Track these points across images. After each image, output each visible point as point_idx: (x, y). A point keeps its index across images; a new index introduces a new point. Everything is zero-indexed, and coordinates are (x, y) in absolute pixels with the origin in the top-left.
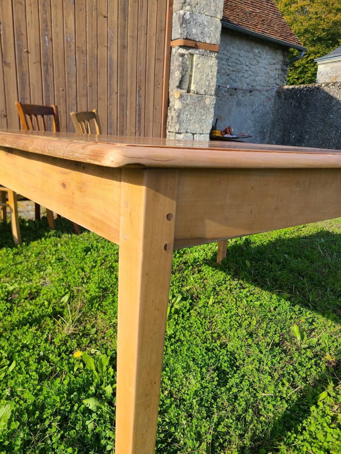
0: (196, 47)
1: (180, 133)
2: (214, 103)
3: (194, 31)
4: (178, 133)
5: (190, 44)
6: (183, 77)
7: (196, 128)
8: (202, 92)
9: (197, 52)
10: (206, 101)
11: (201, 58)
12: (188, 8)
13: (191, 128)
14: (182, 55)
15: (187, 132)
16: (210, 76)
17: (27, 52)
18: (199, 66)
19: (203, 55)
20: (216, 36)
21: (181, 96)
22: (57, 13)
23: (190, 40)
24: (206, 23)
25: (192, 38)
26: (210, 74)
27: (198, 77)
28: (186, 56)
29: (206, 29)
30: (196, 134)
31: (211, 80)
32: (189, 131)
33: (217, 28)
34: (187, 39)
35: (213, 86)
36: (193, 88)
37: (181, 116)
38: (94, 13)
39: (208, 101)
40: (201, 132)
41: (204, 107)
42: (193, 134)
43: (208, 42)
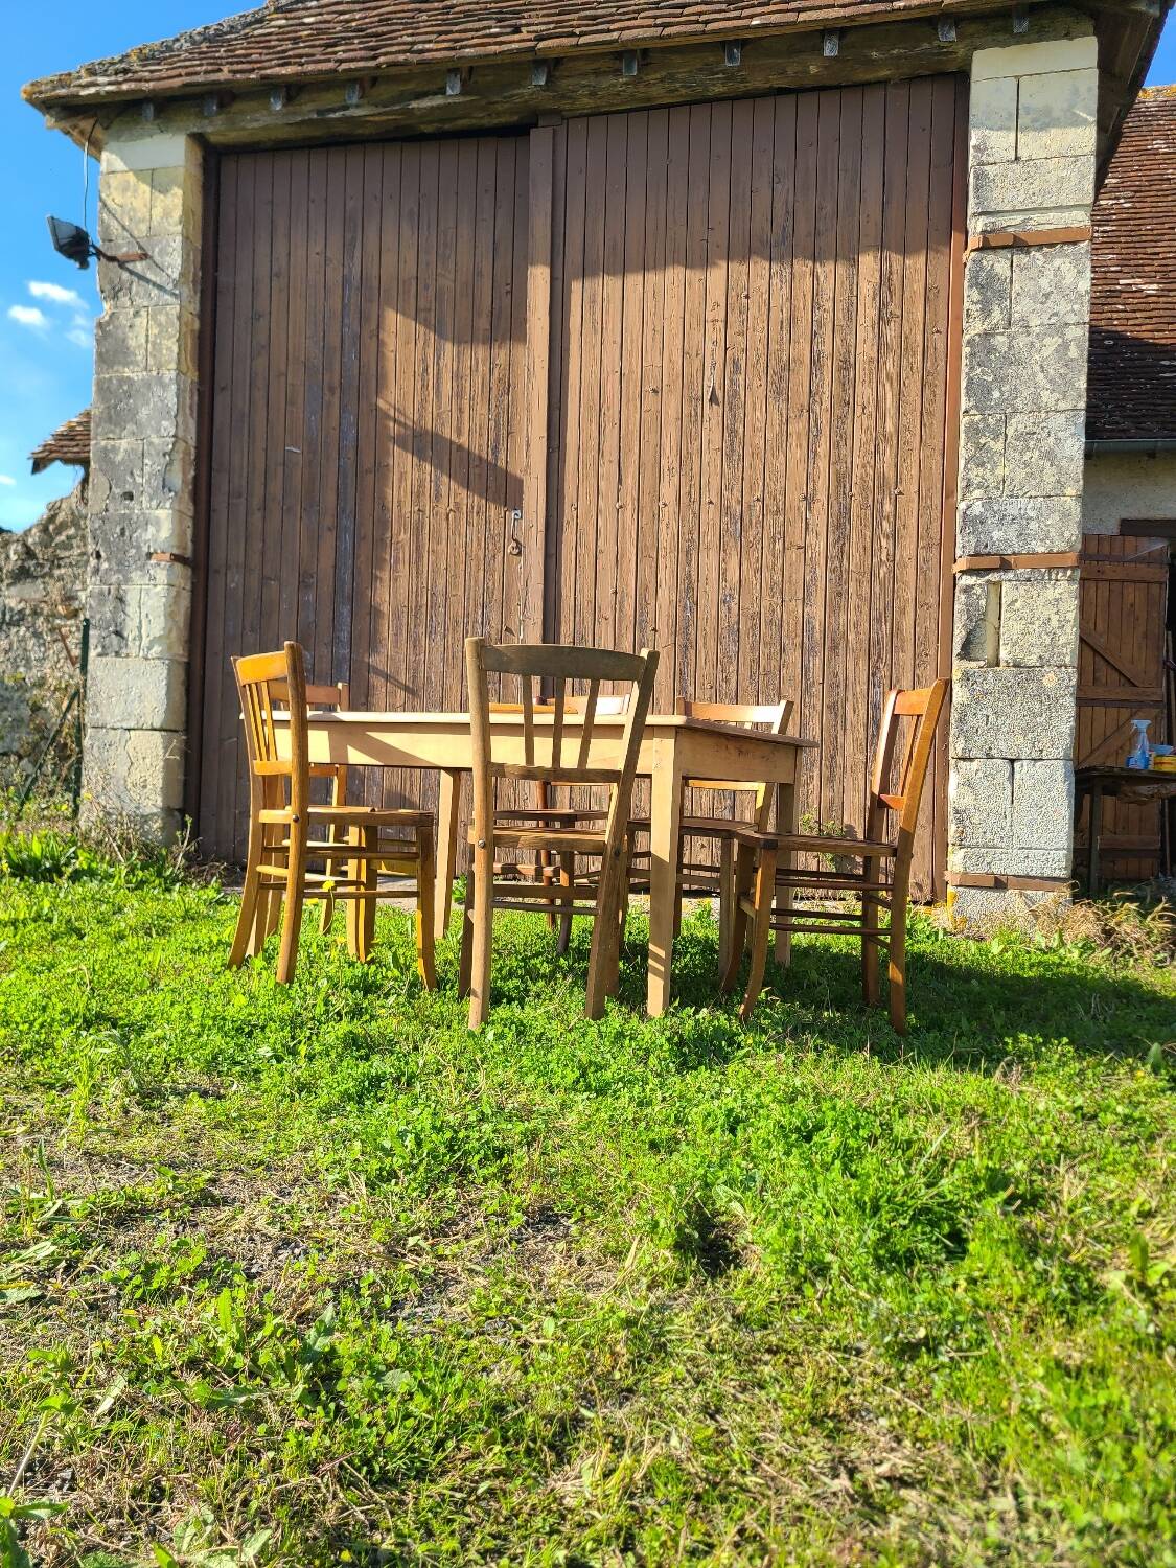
0: (1005, 566)
1: (971, 759)
2: (1074, 682)
3: (996, 535)
4: (964, 759)
5: (984, 563)
6: (969, 634)
7: (1020, 745)
8: (1032, 660)
9: (1010, 575)
10: (1045, 681)
11: (1022, 589)
12: (978, 493)
13: (1003, 747)
14: (967, 590)
15: (989, 757)
16: (1054, 623)
17: (655, 630)
18: (1018, 605)
19: (1029, 580)
20: (1067, 534)
21: (966, 676)
22: (709, 561)
23: (989, 554)
24: (1032, 514)
25: (993, 551)
26: (1055, 618)
27: (1018, 627)
28: (978, 590)
29: (1033, 525)
30: (1019, 759)
31: (1058, 632)
32: (994, 752)
33: (1065, 515)
34: (977, 555)
35: (1064, 645)
36: (1003, 655)
37: (970, 718)
38: (779, 546)
39: (1050, 680)
40: (1034, 756)
41: (1041, 694)
42: (1012, 761)
43: (1041, 549)
